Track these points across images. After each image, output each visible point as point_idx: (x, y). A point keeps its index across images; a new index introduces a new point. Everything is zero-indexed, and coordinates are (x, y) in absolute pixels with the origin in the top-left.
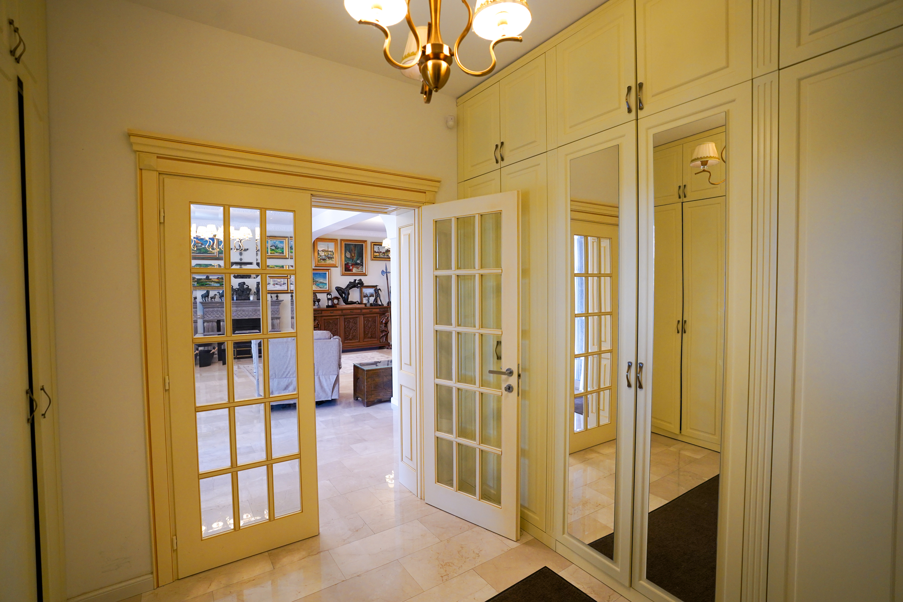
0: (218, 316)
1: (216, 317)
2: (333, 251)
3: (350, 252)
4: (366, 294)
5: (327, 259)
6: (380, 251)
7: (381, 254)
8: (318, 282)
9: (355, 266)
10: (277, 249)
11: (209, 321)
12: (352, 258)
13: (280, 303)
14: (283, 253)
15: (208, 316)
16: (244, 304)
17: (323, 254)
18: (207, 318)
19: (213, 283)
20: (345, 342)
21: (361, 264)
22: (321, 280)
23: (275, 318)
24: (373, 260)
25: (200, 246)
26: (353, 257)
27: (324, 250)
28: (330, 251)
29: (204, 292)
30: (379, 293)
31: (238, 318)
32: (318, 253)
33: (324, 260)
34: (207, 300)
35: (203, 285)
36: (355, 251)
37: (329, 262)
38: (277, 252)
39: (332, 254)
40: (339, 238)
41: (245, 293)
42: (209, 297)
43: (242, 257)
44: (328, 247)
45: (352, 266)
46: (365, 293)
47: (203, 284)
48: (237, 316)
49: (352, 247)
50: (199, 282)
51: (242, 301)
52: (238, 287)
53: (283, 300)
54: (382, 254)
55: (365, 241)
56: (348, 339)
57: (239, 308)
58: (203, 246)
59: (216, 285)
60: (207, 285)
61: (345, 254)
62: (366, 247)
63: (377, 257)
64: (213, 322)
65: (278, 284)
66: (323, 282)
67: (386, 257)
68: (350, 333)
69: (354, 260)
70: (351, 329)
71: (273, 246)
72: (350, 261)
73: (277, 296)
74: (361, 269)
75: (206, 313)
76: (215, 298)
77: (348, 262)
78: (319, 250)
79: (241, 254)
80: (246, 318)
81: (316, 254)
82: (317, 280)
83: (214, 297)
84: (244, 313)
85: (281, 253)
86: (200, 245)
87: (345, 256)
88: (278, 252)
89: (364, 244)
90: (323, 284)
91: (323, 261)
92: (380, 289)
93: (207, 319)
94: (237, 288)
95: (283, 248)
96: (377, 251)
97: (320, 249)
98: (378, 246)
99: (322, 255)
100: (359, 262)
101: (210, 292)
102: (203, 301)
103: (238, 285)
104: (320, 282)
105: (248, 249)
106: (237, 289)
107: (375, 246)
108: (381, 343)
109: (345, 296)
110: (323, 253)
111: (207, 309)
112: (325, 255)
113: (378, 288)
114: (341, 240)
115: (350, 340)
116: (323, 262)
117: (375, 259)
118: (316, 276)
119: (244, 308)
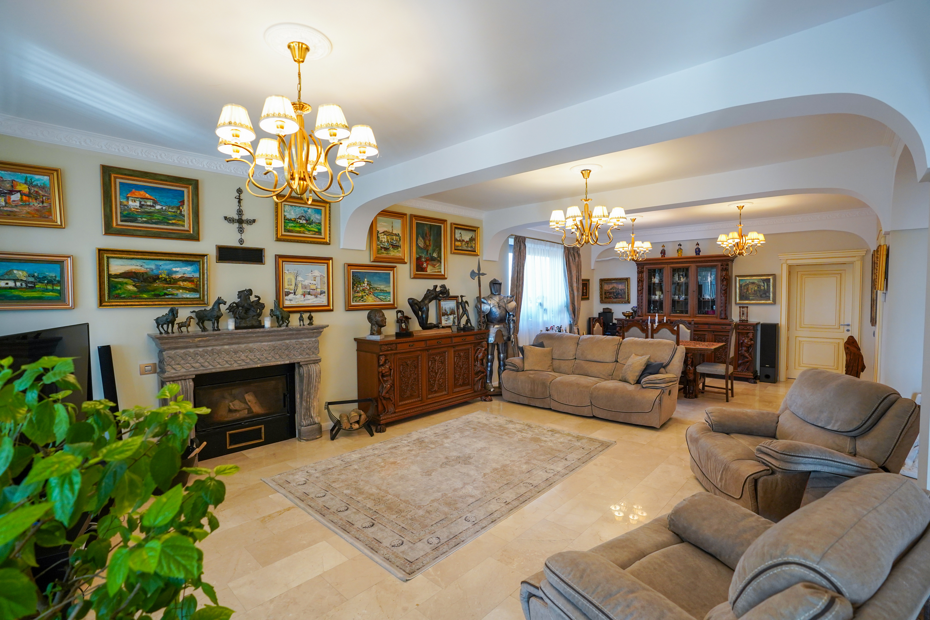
0: (198, 365)
1: (193, 369)
2: (400, 235)
3: (423, 238)
4: (445, 310)
5: (391, 249)
6: (463, 239)
7: (464, 243)
8: (377, 289)
9: (430, 263)
10: (310, 224)
11: (177, 379)
12: (426, 249)
13: (321, 332)
14: (319, 232)
15: (174, 367)
16: (254, 337)
17: (384, 238)
18: (170, 372)
19: (181, 291)
20: (429, 396)
21: (439, 259)
22: (382, 287)
23: (311, 362)
24: (454, 253)
25: (150, 206)
26: (427, 246)
27: (386, 231)
28: (396, 234)
29: (163, 312)
30: (466, 309)
31: (241, 368)
32: (378, 237)
33: (386, 249)
34: (170, 330)
35: (157, 296)
36: (430, 236)
37: (394, 253)
38: (309, 231)
39: (399, 240)
40: (408, 212)
41: (251, 313)
42: (176, 322)
43: (244, 236)
44: (392, 227)
45: (426, 261)
46: (444, 308)
47: (157, 293)
48: (239, 362)
49: (426, 229)
50: (150, 288)
51: (250, 330)
52: (237, 300)
53: (328, 326)
54: (465, 245)
55: (444, 221)
56: (432, 392)
57: (243, 346)
58: (158, 207)
59: (188, 296)
60: (168, 295)
61: (417, 241)
62: (445, 231)
63: (458, 248)
64: (185, 379)
65: (311, 293)
66: (385, 289)
67: (469, 249)
68: (436, 380)
69: (429, 252)
70: (436, 374)
71: (303, 218)
72: (423, 253)
73: (310, 318)
74: (438, 268)
75: (171, 360)
76: (189, 325)
77: (420, 254)
78: (378, 232)
79: (241, 230)
80: (256, 366)
81: (375, 237)
82: (376, 286)
83: (188, 323)
84: (251, 355)
85: (316, 232)
86: (149, 203)
87: (417, 244)
88: (312, 231)
89: (442, 226)
90: (384, 293)
91: (384, 252)
92: (467, 302)
93: (172, 375)
94: (234, 303)
95: (320, 223)
96: (458, 239)
97: (381, 230)
98: (460, 231)
99: (384, 240)
100: (435, 255)
101: (179, 311)
102: (161, 333)
103: (237, 296)
104: (381, 290)
105: (254, 221)
106: (234, 305)
107: (457, 231)
108: (475, 392)
109: (422, 315)
110: (385, 236)
111: (173, 352)
112: (388, 242)
113: (464, 299)
114: (412, 216)
115: (436, 392)
116: (384, 254)
117: (456, 251)
118: (375, 278)
119: (251, 345)
